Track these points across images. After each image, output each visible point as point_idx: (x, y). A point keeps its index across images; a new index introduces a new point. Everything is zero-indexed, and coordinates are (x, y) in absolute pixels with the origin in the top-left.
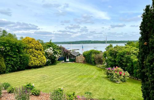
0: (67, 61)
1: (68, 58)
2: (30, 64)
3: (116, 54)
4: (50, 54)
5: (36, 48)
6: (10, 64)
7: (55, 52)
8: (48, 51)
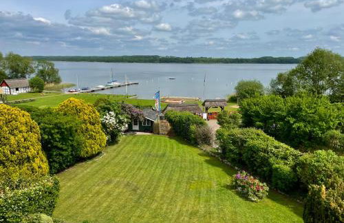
0: (134, 129)
1: (136, 124)
2: (83, 154)
3: (242, 145)
4: (111, 126)
5: (92, 120)
6: (56, 162)
7: (120, 120)
8: (107, 121)
